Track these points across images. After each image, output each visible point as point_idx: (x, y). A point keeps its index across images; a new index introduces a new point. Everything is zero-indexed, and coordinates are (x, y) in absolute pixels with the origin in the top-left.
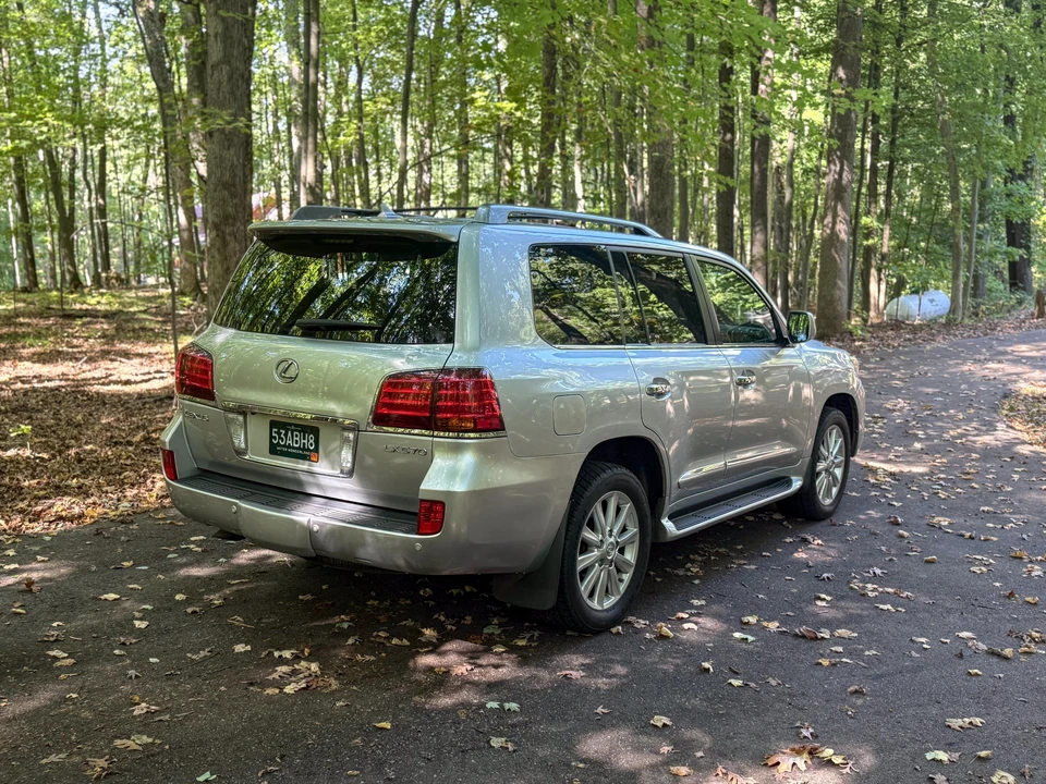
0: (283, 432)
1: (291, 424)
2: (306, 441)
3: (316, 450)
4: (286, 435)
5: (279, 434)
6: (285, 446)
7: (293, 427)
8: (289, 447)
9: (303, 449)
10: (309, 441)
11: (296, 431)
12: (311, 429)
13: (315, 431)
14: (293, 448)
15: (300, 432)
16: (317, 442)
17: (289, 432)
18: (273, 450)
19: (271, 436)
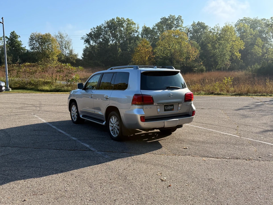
2: (171, 107)
3: (173, 108)
5: (166, 107)
6: (167, 109)
7: (169, 105)
9: (171, 109)
13: (173, 105)
14: (169, 109)
16: (173, 107)
17: (168, 107)
18: (165, 110)
19: (165, 108)
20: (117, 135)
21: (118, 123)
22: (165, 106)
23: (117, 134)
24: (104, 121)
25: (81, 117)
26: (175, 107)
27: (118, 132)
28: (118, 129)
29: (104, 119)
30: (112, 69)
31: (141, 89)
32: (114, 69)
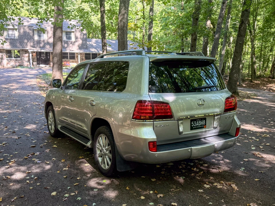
0: (195, 122)
1: (197, 119)
2: (202, 123)
3: (205, 124)
4: (196, 123)
5: (194, 123)
6: (196, 126)
7: (198, 120)
8: (197, 126)
9: (202, 125)
10: (203, 123)
11: (199, 120)
12: (204, 119)
13: (205, 119)
14: (199, 126)
15: (200, 120)
16: (206, 122)
18: (192, 128)
19: (191, 125)
20: (107, 168)
22: (191, 121)
23: (108, 165)
24: (89, 140)
25: (59, 129)
27: (110, 163)
29: (90, 137)
31: (149, 92)
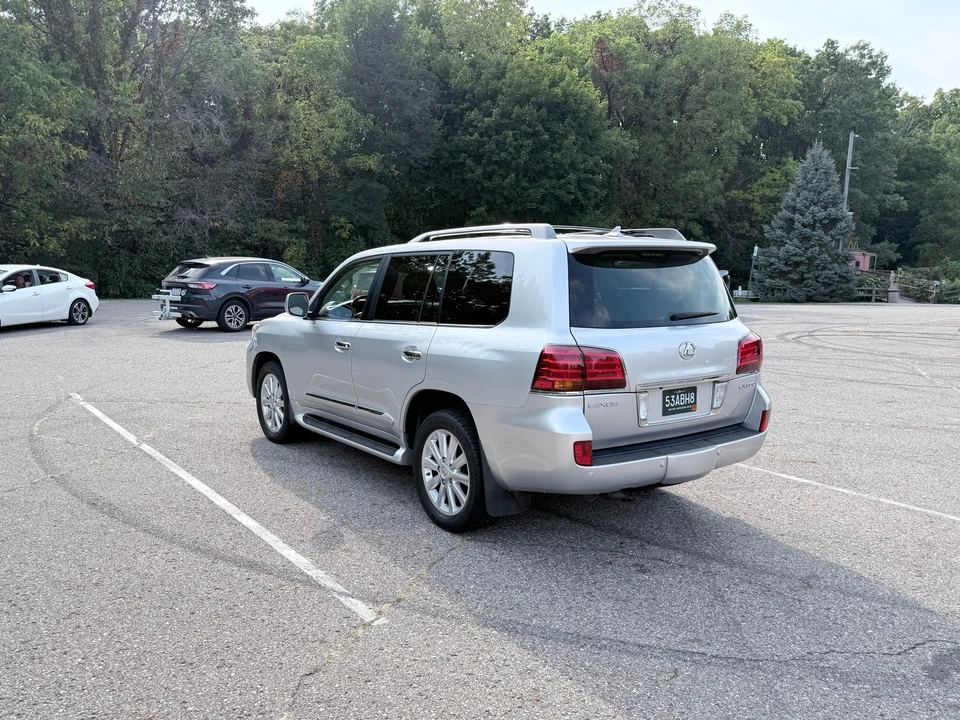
0: (673, 396)
1: (678, 390)
2: (688, 399)
3: (695, 403)
4: (675, 399)
5: (670, 399)
6: (675, 406)
8: (678, 406)
9: (688, 404)
10: (690, 398)
11: (682, 393)
12: (691, 389)
13: (693, 390)
14: (681, 406)
15: (684, 393)
16: (695, 397)
17: (677, 397)
18: (666, 412)
19: (664, 403)
20: (455, 510)
21: (463, 460)
22: (666, 393)
23: (458, 503)
24: (398, 447)
25: (301, 421)
26: (703, 395)
27: (464, 499)
28: (464, 488)
29: (402, 439)
30: (427, 239)
32: (434, 239)
